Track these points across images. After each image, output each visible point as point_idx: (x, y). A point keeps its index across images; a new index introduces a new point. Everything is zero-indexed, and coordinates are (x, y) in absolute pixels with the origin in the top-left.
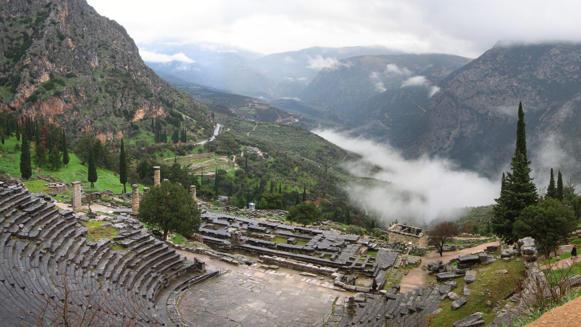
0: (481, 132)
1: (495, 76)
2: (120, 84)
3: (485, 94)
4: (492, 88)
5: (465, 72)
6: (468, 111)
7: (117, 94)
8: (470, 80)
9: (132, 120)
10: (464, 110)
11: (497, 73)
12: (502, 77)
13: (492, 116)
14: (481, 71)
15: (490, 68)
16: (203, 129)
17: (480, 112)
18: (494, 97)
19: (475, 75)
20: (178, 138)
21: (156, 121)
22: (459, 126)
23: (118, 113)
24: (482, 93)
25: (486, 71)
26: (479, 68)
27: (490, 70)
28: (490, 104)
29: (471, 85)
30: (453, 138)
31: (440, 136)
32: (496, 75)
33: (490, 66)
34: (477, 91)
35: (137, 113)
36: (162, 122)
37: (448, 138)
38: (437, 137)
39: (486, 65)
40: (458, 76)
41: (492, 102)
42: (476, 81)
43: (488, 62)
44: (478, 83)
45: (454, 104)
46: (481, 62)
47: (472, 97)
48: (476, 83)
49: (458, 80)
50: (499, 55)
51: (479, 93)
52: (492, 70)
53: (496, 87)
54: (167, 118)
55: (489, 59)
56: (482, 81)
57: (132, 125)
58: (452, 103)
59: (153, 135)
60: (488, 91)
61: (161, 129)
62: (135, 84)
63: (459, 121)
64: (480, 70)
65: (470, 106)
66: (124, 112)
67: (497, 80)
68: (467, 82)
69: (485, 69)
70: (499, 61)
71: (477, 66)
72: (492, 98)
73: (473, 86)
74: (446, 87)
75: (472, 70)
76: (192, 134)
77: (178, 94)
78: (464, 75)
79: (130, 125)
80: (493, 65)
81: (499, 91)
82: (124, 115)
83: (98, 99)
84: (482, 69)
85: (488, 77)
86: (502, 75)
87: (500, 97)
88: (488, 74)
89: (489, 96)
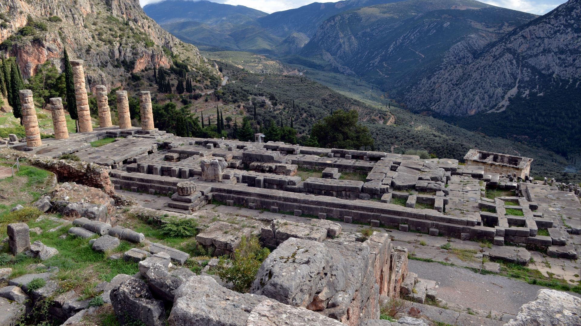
0: (541, 94)
1: (567, 34)
2: (116, 32)
3: (553, 53)
4: (561, 46)
5: (531, 28)
6: (529, 70)
7: (114, 43)
8: (536, 37)
9: (132, 71)
10: (525, 69)
11: (570, 29)
12: (576, 35)
13: (557, 78)
14: (552, 26)
15: (563, 24)
16: (209, 80)
17: (543, 72)
18: (563, 57)
19: (543, 31)
20: (183, 88)
21: (159, 72)
22: (517, 85)
23: (116, 63)
24: (549, 51)
25: (557, 27)
26: (549, 23)
27: (562, 26)
28: (557, 64)
29: (537, 42)
30: (509, 98)
31: (493, 94)
32: (568, 32)
33: (563, 22)
34: (543, 49)
35: (138, 64)
36: (165, 72)
37: (503, 97)
38: (489, 95)
39: (558, 21)
40: (522, 31)
41: (559, 63)
42: (543, 38)
43: (562, 17)
44: (546, 40)
45: (514, 62)
46: (552, 17)
47: (536, 55)
48: (543, 40)
49: (522, 36)
50: (575, 10)
51: (546, 51)
52: (565, 26)
53: (567, 45)
54: (172, 68)
55: (563, 14)
56: (551, 38)
57: (133, 76)
58: (513, 60)
59: (155, 86)
60: (557, 50)
61: (165, 79)
62: (133, 33)
63: (518, 80)
64: (550, 25)
65: (533, 65)
66: (123, 62)
67: (569, 38)
68: (533, 39)
69: (556, 25)
70: (575, 16)
71: (547, 21)
72: (559, 58)
73: (540, 44)
74: (508, 42)
75: (541, 25)
76: (198, 85)
77: (183, 47)
78: (530, 31)
79: (131, 76)
80: (566, 21)
81: (569, 50)
82: (123, 66)
83: (91, 48)
84: (553, 25)
85: (558, 34)
86: (576, 32)
87: (569, 57)
88: (559, 30)
89: (557, 55)
